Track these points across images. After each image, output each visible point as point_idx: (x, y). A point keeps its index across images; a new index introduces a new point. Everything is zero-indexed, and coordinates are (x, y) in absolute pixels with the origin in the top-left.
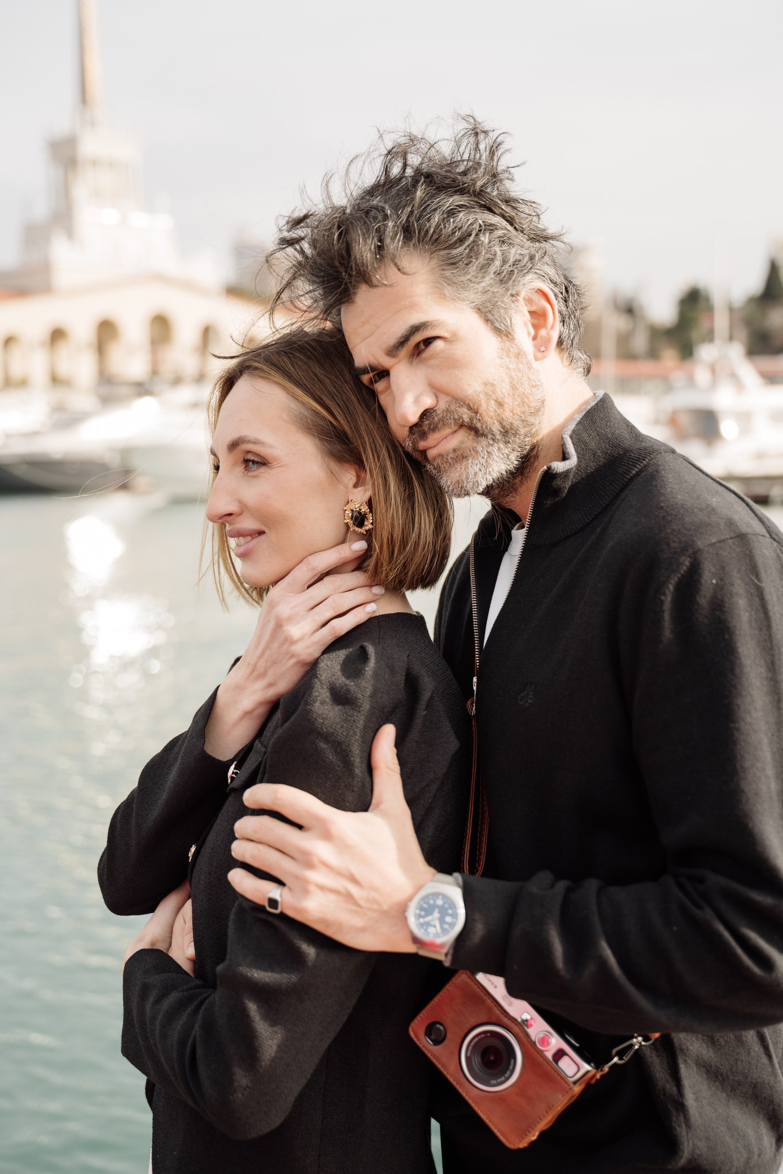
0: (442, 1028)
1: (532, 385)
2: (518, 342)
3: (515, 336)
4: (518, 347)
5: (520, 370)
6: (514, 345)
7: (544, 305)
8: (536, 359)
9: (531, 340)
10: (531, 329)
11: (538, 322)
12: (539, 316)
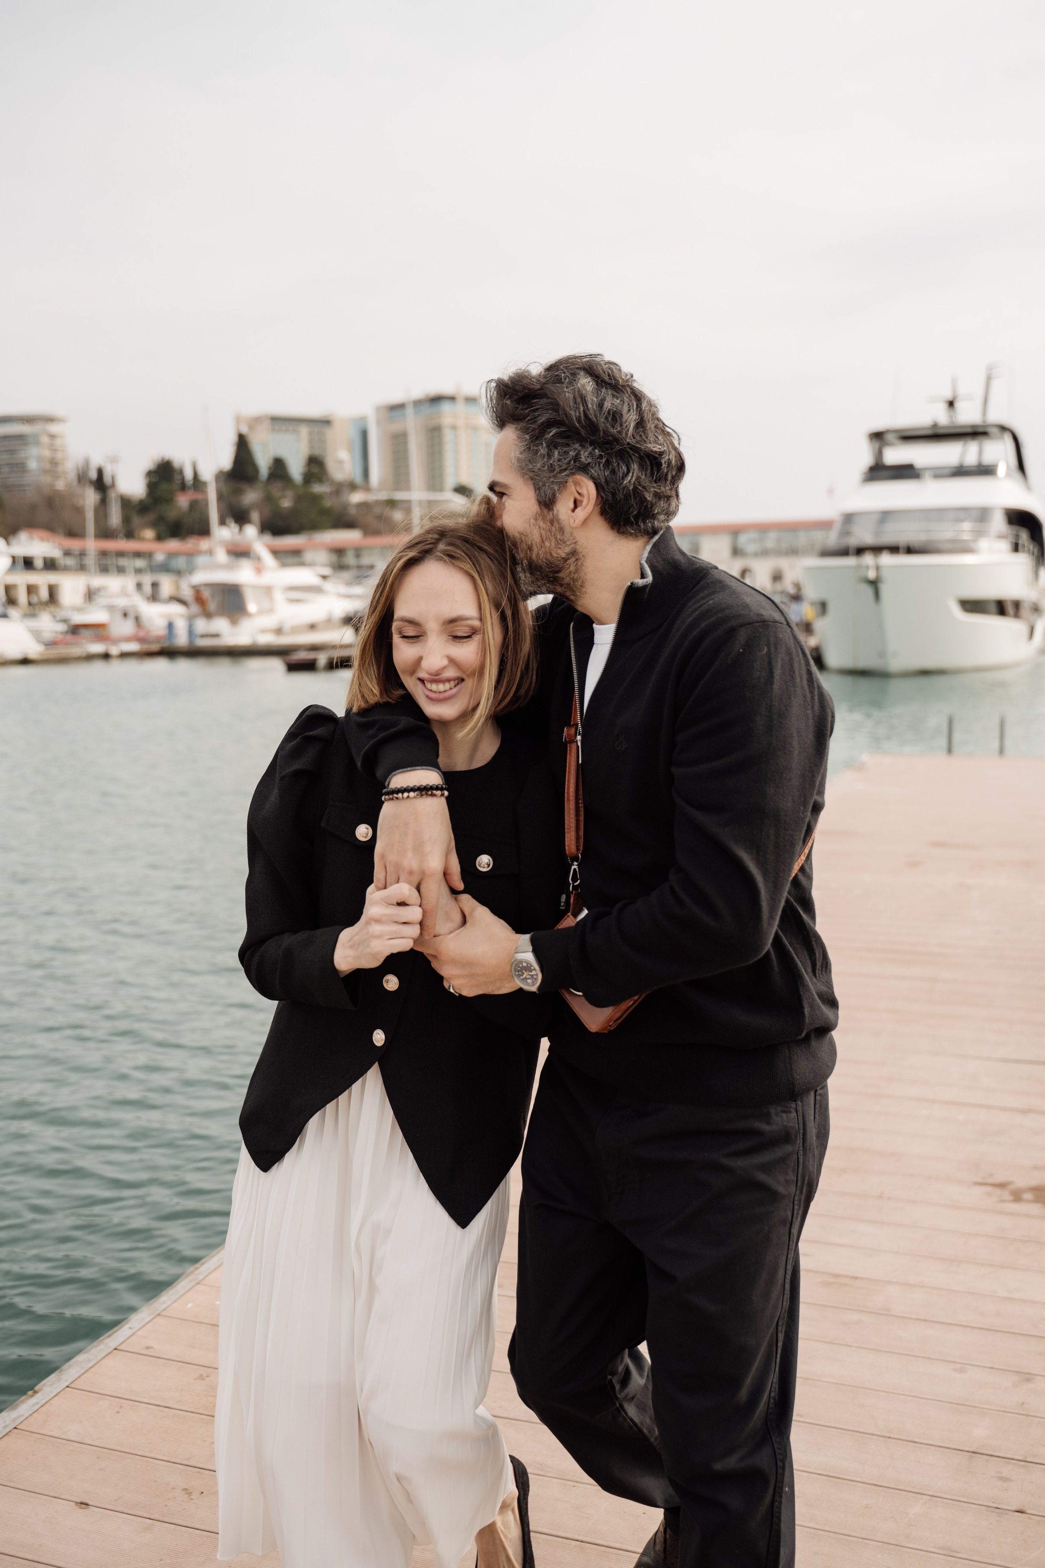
1: (560, 542)
2: (555, 511)
3: (554, 508)
4: (554, 516)
5: (550, 531)
6: (551, 513)
7: (584, 490)
8: (570, 525)
9: (570, 511)
10: (572, 505)
11: (578, 502)
12: (581, 498)
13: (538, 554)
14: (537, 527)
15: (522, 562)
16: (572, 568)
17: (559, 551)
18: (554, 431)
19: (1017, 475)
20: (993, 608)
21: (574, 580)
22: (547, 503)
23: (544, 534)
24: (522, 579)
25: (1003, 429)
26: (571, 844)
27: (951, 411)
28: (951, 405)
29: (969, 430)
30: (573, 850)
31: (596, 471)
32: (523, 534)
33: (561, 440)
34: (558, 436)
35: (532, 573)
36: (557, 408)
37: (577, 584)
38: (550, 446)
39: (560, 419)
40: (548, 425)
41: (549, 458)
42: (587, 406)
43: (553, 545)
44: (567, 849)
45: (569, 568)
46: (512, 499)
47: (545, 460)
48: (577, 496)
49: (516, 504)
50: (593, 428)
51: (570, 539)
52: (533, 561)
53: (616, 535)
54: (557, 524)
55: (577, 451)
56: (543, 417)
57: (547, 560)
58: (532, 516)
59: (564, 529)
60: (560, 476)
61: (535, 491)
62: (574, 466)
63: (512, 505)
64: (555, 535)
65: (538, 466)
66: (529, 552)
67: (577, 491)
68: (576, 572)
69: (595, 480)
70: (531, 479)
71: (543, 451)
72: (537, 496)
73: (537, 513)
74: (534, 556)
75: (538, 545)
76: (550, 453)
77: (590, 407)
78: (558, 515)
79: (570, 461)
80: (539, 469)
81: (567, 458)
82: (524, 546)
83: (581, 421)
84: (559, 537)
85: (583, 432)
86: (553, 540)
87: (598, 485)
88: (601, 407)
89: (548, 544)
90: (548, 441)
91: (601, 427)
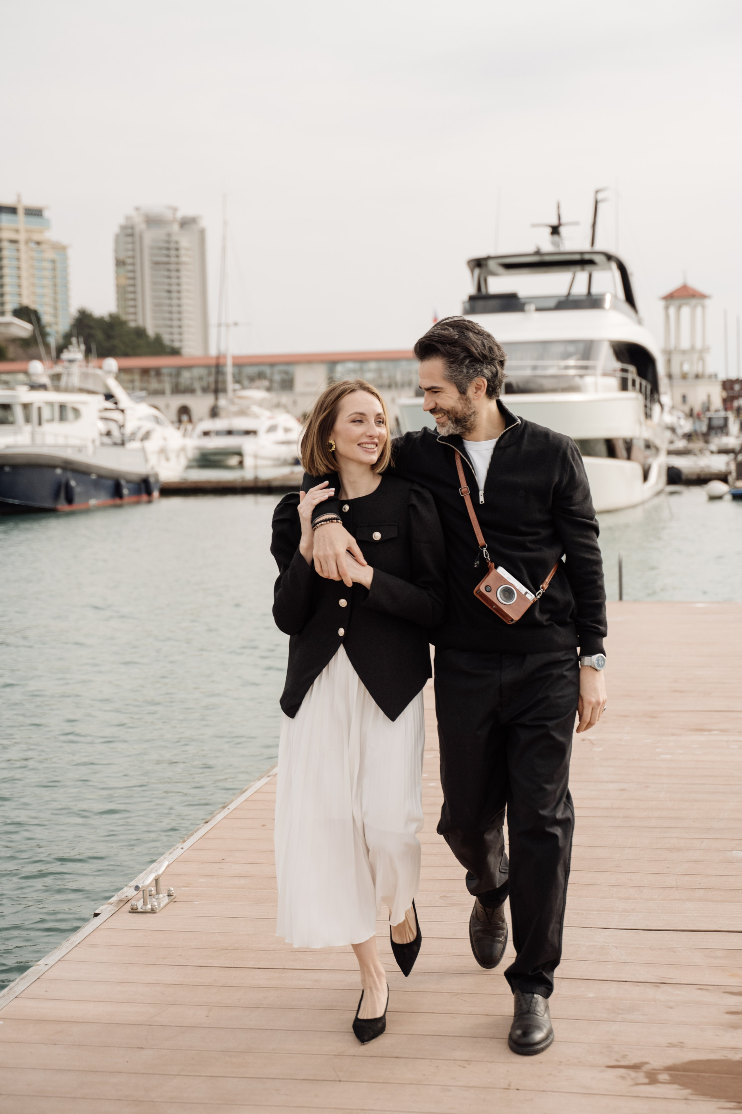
1: (469, 408)
2: (467, 395)
3: (467, 393)
5: (466, 404)
6: (466, 396)
7: (482, 384)
8: (474, 400)
9: (474, 394)
10: (475, 391)
11: (478, 388)
12: (479, 387)
13: (460, 416)
14: (460, 403)
16: (472, 420)
17: (469, 412)
18: (468, 361)
19: (626, 307)
20: (603, 448)
21: (472, 425)
22: (463, 392)
23: (463, 406)
25: (609, 257)
26: (481, 539)
27: (556, 238)
28: (555, 230)
29: (577, 257)
30: (483, 542)
31: (487, 374)
32: (454, 407)
33: (472, 364)
34: (469, 362)
35: (456, 423)
36: (468, 350)
37: (473, 427)
38: (468, 368)
39: (470, 354)
40: (465, 358)
41: (467, 373)
42: (480, 348)
43: (467, 410)
44: (479, 542)
45: (471, 419)
46: (445, 393)
47: (466, 374)
48: (477, 386)
49: (449, 395)
50: (484, 356)
51: (473, 406)
52: (458, 418)
53: (489, 400)
54: (468, 401)
55: (482, 368)
56: (462, 356)
57: (464, 417)
58: (457, 399)
59: (470, 402)
60: (472, 379)
61: (458, 388)
62: (480, 375)
63: (446, 396)
64: (468, 405)
65: (461, 377)
66: (456, 415)
67: (477, 384)
68: (474, 421)
69: (487, 378)
70: (455, 383)
71: (465, 371)
72: (459, 390)
73: (459, 397)
74: (458, 416)
75: (461, 411)
76: (468, 371)
77: (480, 347)
78: (469, 396)
79: (478, 373)
80: (461, 378)
81: (476, 371)
82: (454, 412)
83: (479, 354)
84: (469, 406)
85: (481, 359)
86: (467, 408)
87: (488, 380)
88: (484, 346)
89: (465, 410)
90: (466, 366)
91: (488, 356)
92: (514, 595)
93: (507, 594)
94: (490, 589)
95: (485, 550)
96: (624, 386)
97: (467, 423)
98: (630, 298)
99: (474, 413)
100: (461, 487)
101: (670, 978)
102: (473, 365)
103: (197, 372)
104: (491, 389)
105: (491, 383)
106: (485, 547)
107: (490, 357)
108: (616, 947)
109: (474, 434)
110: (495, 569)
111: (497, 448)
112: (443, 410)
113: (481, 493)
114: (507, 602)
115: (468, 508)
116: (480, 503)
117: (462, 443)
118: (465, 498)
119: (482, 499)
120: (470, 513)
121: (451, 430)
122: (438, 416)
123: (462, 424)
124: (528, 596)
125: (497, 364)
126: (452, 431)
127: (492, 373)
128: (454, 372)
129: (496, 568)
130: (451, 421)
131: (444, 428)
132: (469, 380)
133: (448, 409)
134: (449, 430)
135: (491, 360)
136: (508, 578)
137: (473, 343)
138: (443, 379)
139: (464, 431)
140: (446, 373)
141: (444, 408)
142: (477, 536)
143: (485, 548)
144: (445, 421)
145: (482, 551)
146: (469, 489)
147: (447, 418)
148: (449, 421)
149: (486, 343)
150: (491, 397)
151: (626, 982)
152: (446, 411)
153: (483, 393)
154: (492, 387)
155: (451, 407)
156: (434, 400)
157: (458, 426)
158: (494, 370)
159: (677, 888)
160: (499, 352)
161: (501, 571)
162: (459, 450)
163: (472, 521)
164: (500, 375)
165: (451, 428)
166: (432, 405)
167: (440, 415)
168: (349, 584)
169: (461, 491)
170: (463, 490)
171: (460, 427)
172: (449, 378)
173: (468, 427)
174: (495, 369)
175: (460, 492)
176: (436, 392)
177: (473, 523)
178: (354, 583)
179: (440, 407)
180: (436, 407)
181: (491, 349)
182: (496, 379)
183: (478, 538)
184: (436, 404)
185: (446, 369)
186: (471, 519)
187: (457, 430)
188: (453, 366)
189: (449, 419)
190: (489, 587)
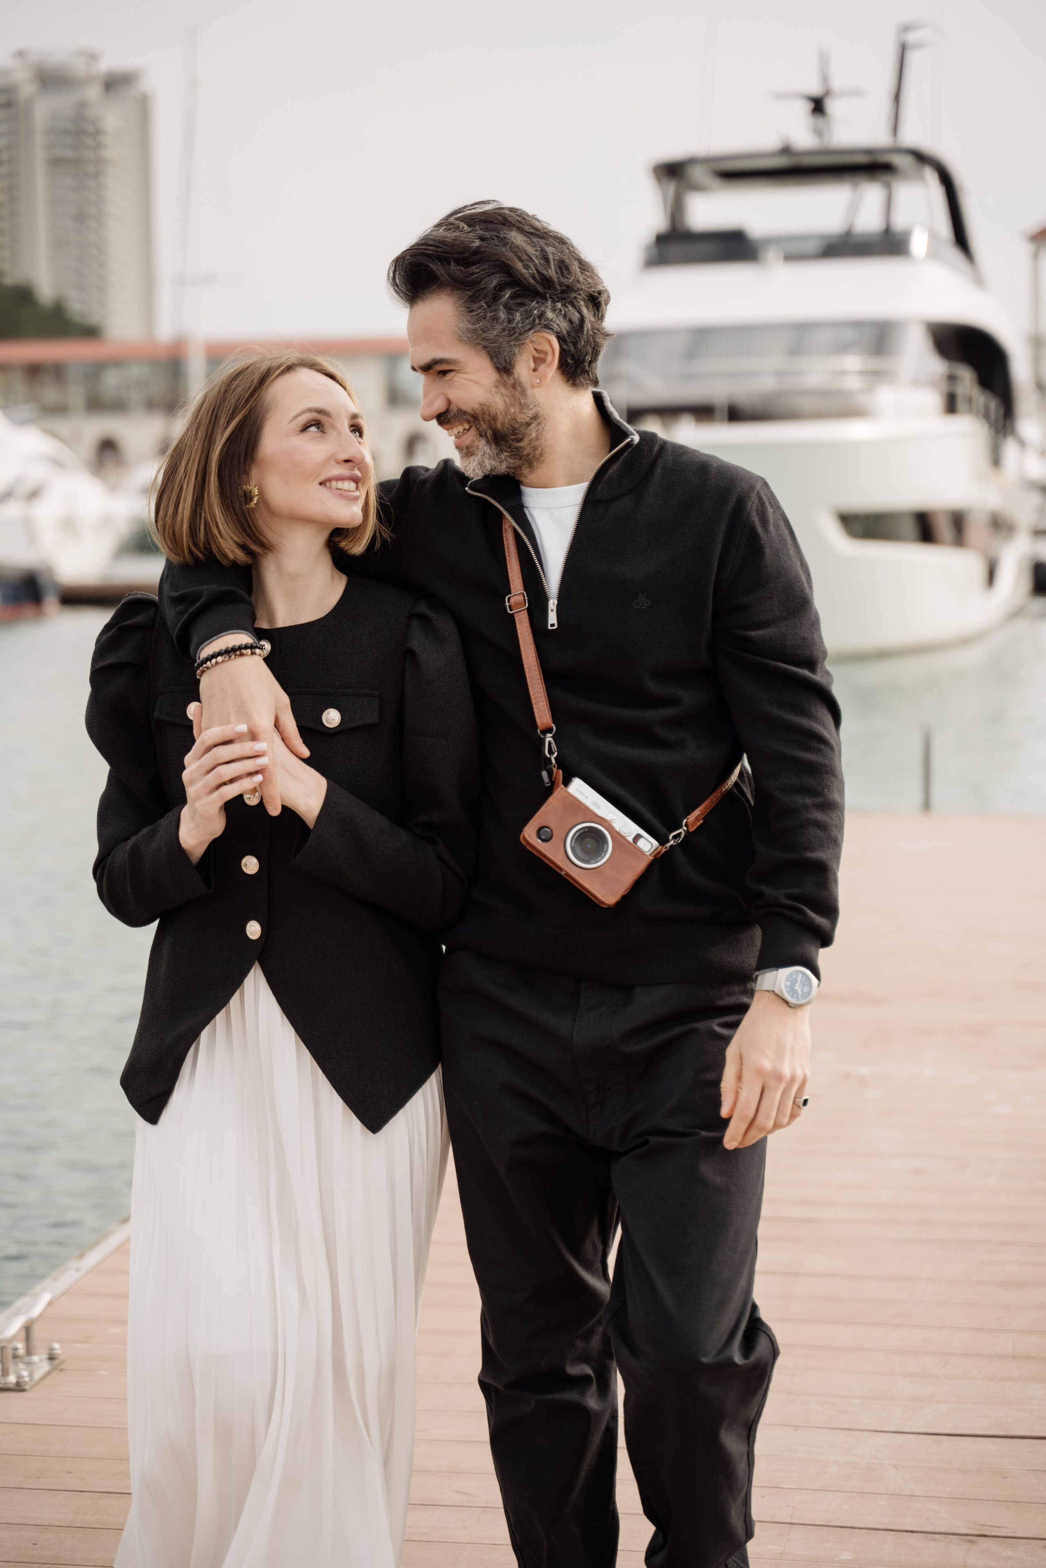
0: (549, 830)
1: (523, 407)
2: (516, 376)
3: (515, 372)
4: (515, 380)
5: (513, 396)
6: (512, 378)
7: (547, 347)
8: (533, 387)
9: (531, 372)
10: (532, 365)
11: (539, 360)
12: (542, 356)
13: (503, 424)
14: (499, 394)
15: (486, 434)
16: (534, 435)
17: (523, 416)
18: (508, 294)
19: (955, 254)
21: (535, 449)
22: (504, 368)
23: (508, 401)
24: (487, 452)
25: (921, 158)
26: (543, 714)
27: (820, 121)
28: (818, 106)
29: (862, 159)
30: (546, 721)
31: (558, 325)
32: (485, 405)
33: (519, 301)
34: (512, 297)
35: (497, 444)
36: (506, 269)
37: (538, 452)
38: (509, 309)
39: (512, 280)
40: (501, 288)
41: (510, 321)
42: (534, 262)
43: (517, 411)
44: (538, 721)
45: (531, 434)
46: (464, 373)
47: (505, 324)
48: (536, 354)
49: (471, 376)
50: (547, 282)
51: (532, 402)
52: (499, 431)
53: (570, 389)
54: (519, 388)
55: (543, 309)
56: (494, 281)
57: (513, 427)
58: (492, 384)
59: (523, 393)
60: (522, 337)
61: (491, 358)
62: (539, 324)
63: (465, 379)
64: (519, 399)
65: (495, 333)
66: (493, 422)
67: (535, 349)
68: (537, 439)
69: (557, 333)
70: (485, 347)
71: (502, 315)
72: (495, 364)
73: (497, 381)
74: (499, 426)
75: (504, 413)
76: (511, 317)
77: (537, 261)
78: (518, 378)
79: (534, 320)
80: (497, 335)
81: (530, 317)
82: (487, 417)
83: (533, 277)
84: (523, 401)
85: (540, 288)
86: (517, 405)
87: (561, 339)
88: (546, 259)
89: (513, 410)
90: (506, 306)
91: (555, 279)
92: (606, 845)
93: (589, 843)
94: (551, 833)
95: (551, 739)
96: (951, 406)
97: (521, 444)
98: (961, 239)
99: (535, 417)
100: (510, 593)
101: (996, 1527)
102: (522, 305)
103: (136, 372)
104: (570, 361)
105: (568, 346)
106: (551, 733)
107: (561, 284)
108: (895, 1466)
109: (541, 473)
110: (562, 786)
111: (590, 502)
112: (465, 413)
113: (553, 604)
114: (588, 862)
115: (521, 640)
116: (550, 628)
117: (518, 494)
118: (516, 618)
119: (552, 618)
120: (523, 653)
121: (486, 461)
122: (455, 431)
123: (510, 446)
124: (641, 843)
125: (582, 303)
126: (489, 464)
127: (571, 321)
128: (478, 321)
129: (567, 782)
130: (485, 438)
131: (472, 458)
132: (515, 340)
133: (473, 409)
134: (483, 461)
135: (562, 292)
136: (595, 804)
137: (516, 250)
138: (457, 339)
139: (518, 463)
140: (461, 325)
141: (465, 408)
142: (534, 706)
143: (551, 735)
144: (473, 442)
145: (544, 740)
146: (526, 598)
147: (475, 433)
148: (482, 439)
149: (552, 253)
150: (574, 381)
151: (912, 1532)
152: (470, 415)
153: (551, 369)
154: (573, 357)
155: (480, 404)
156: (443, 393)
157: (502, 451)
158: (576, 317)
159: (1015, 1357)
160: (582, 273)
161: (579, 789)
162: (507, 510)
163: (526, 670)
164: (589, 325)
165: (487, 456)
166: (439, 405)
167: (461, 429)
168: (274, 811)
169: (509, 602)
170: (512, 600)
171: (506, 454)
172: (469, 335)
173: (526, 452)
174: (578, 315)
175: (507, 604)
176: (444, 373)
177: (527, 675)
178: (285, 808)
179: (458, 408)
180: (448, 409)
181: (563, 267)
182: (581, 336)
183: (536, 711)
184: (449, 402)
185: (461, 317)
186: (526, 666)
187: (501, 462)
188: (475, 306)
189: (481, 436)
190: (546, 829)
